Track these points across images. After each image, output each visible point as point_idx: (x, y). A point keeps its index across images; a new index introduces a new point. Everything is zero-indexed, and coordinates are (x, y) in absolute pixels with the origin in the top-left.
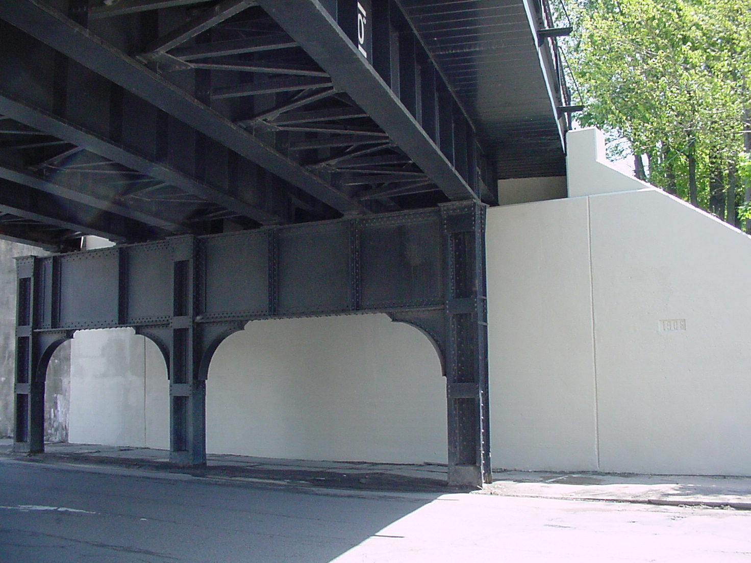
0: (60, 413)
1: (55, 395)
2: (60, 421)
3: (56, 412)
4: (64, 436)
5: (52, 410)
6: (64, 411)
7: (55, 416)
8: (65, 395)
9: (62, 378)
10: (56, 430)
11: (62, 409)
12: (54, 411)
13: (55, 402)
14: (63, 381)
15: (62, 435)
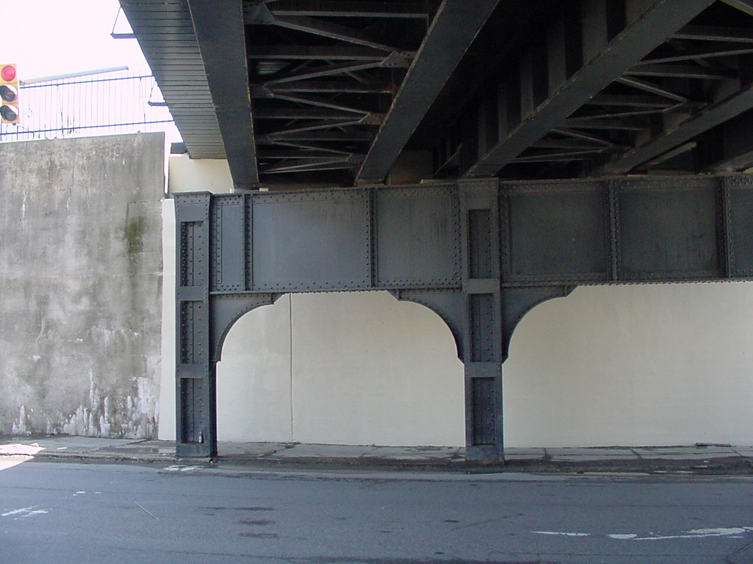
0: (142, 401)
1: (134, 378)
2: (144, 412)
3: (136, 400)
4: (151, 432)
5: (129, 398)
6: (150, 398)
7: (134, 405)
8: (152, 379)
9: (146, 356)
10: (137, 423)
11: (148, 396)
12: (132, 400)
13: (133, 388)
14: (148, 360)
15: (147, 430)
